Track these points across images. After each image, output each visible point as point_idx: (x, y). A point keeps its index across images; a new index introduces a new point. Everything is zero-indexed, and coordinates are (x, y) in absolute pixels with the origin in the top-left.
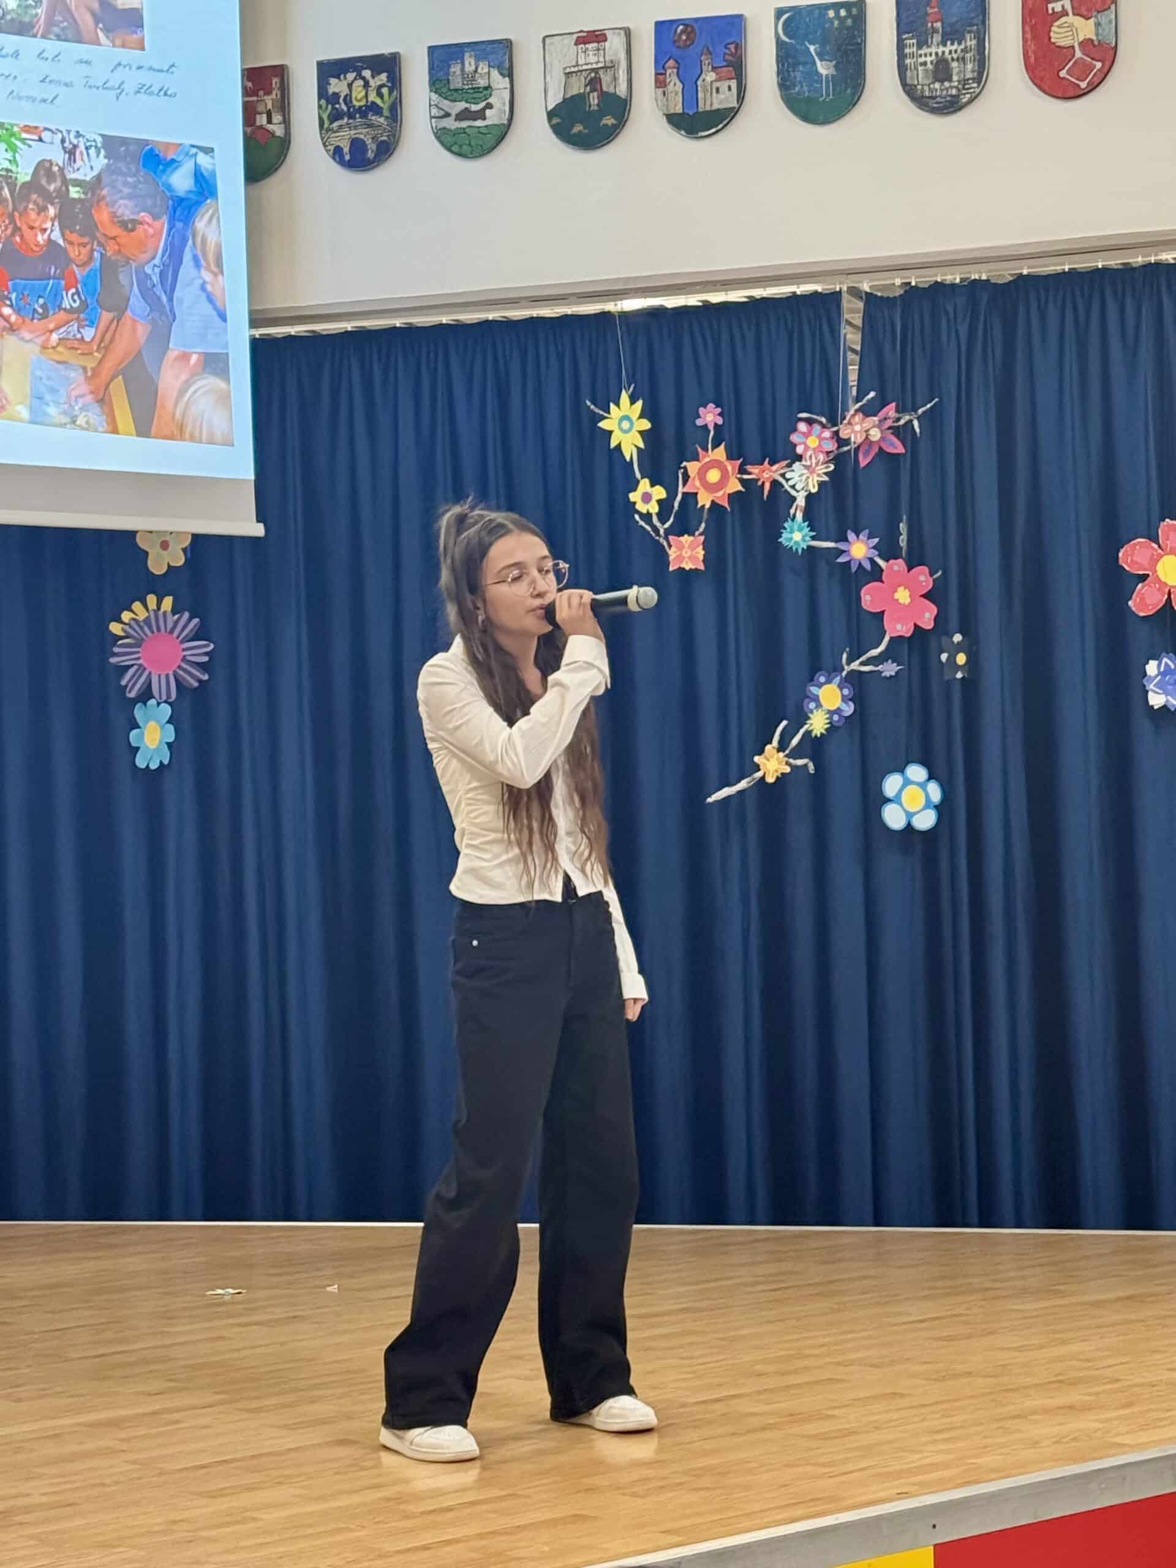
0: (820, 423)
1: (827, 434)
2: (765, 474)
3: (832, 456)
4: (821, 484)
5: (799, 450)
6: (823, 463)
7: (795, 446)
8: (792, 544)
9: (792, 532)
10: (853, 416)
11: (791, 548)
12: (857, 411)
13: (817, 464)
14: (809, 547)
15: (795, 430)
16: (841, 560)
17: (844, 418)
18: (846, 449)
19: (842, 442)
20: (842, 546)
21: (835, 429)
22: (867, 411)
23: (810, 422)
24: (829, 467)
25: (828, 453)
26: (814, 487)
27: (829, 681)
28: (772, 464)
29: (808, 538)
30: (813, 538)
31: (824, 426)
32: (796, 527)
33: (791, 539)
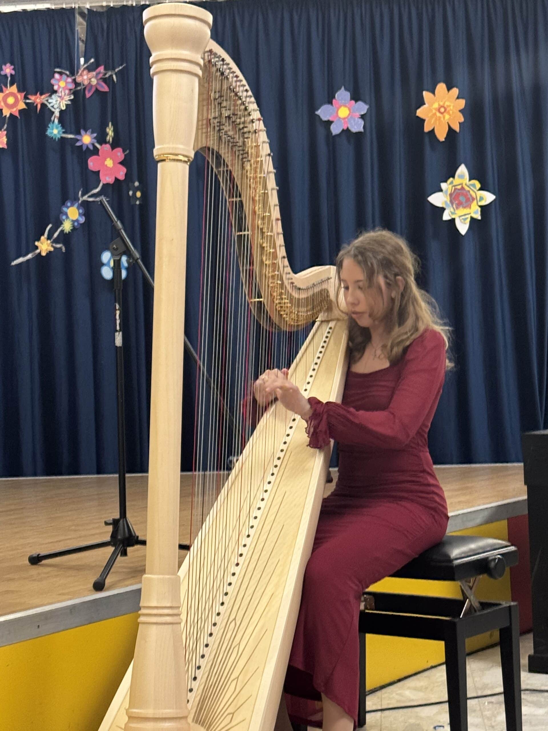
0: (66, 74)
1: (70, 80)
2: (37, 100)
3: (72, 91)
4: (67, 105)
5: (56, 88)
6: (68, 95)
7: (53, 86)
8: (52, 135)
9: (53, 129)
10: (83, 71)
11: (52, 138)
12: (85, 69)
13: (65, 95)
14: (62, 138)
15: (53, 77)
16: (78, 144)
17: (78, 72)
18: (79, 88)
19: (77, 84)
20: (78, 137)
21: (73, 78)
22: (90, 69)
23: (61, 73)
24: (71, 97)
25: (70, 90)
26: (63, 106)
27: (72, 205)
28: (41, 94)
29: (61, 133)
30: (64, 133)
31: (68, 76)
32: (55, 127)
33: (52, 133)
